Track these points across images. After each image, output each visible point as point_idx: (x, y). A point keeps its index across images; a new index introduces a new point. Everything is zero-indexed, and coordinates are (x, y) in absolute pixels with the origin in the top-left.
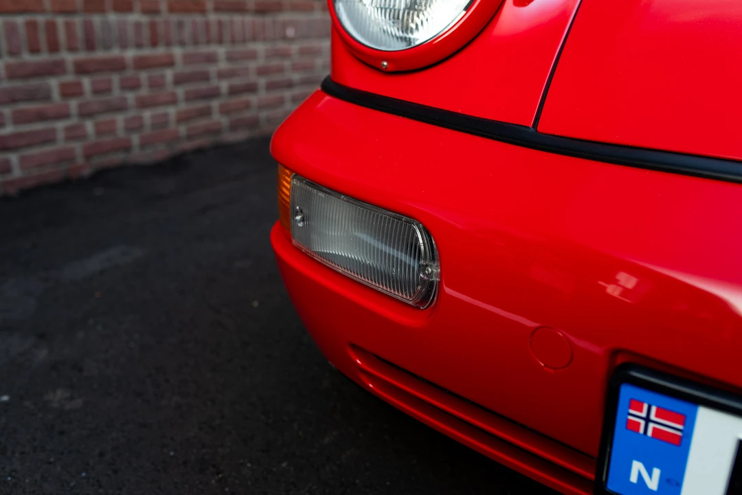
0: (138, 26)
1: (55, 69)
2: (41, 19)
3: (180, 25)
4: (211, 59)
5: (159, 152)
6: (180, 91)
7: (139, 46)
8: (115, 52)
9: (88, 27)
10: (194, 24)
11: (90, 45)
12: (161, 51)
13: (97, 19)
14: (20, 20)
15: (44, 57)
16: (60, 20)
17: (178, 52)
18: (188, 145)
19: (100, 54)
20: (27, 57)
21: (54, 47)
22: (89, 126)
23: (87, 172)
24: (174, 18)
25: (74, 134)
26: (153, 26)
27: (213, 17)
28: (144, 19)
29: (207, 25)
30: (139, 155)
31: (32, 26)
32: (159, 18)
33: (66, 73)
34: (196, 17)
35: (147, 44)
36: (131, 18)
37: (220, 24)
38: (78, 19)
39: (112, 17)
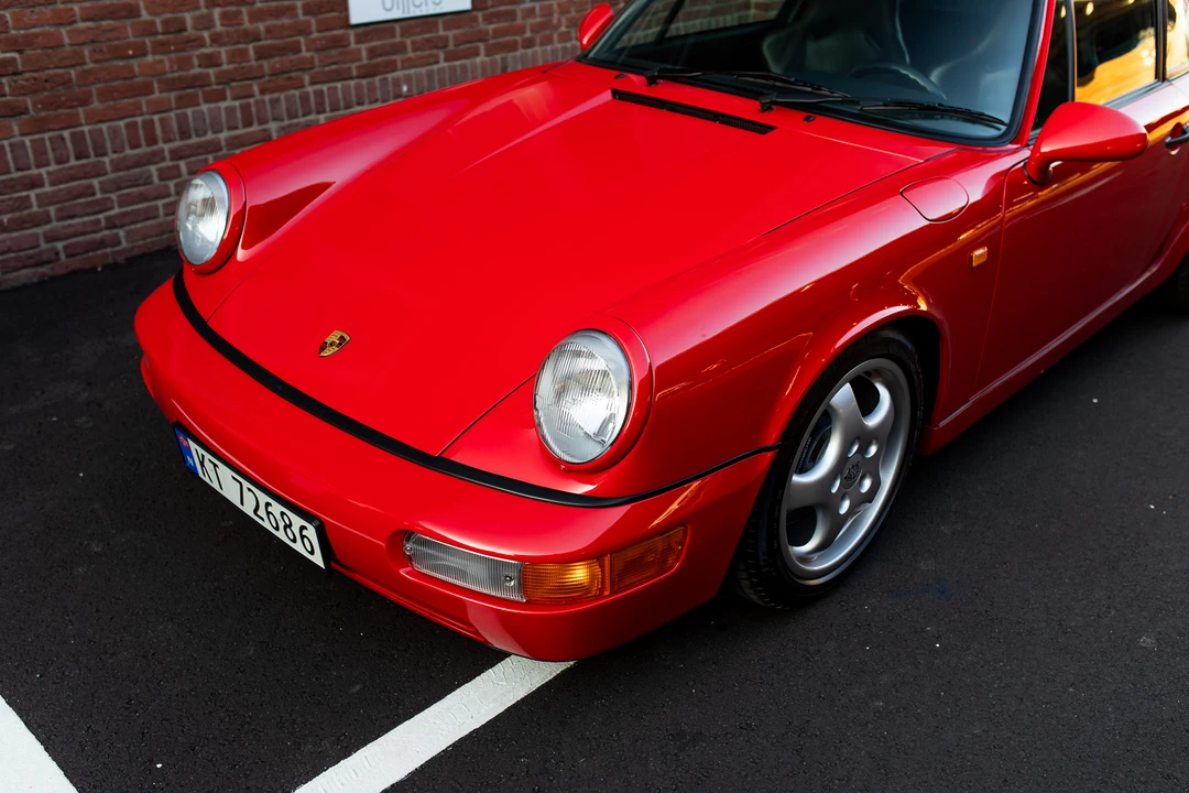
0: (231, 111)
1: (152, 158)
2: (139, 120)
3: (274, 102)
7: (231, 128)
8: (210, 136)
9: (182, 120)
10: (288, 99)
11: (185, 134)
12: (255, 128)
13: (189, 111)
14: (122, 123)
15: (144, 149)
16: (156, 117)
17: (273, 126)
19: (194, 140)
20: (128, 152)
21: (152, 141)
24: (267, 97)
26: (245, 109)
27: (310, 89)
28: (237, 103)
29: (305, 98)
31: (132, 127)
32: (252, 100)
33: (164, 160)
34: (292, 92)
35: (240, 125)
36: (223, 105)
37: (319, 94)
38: (172, 114)
39: (205, 107)
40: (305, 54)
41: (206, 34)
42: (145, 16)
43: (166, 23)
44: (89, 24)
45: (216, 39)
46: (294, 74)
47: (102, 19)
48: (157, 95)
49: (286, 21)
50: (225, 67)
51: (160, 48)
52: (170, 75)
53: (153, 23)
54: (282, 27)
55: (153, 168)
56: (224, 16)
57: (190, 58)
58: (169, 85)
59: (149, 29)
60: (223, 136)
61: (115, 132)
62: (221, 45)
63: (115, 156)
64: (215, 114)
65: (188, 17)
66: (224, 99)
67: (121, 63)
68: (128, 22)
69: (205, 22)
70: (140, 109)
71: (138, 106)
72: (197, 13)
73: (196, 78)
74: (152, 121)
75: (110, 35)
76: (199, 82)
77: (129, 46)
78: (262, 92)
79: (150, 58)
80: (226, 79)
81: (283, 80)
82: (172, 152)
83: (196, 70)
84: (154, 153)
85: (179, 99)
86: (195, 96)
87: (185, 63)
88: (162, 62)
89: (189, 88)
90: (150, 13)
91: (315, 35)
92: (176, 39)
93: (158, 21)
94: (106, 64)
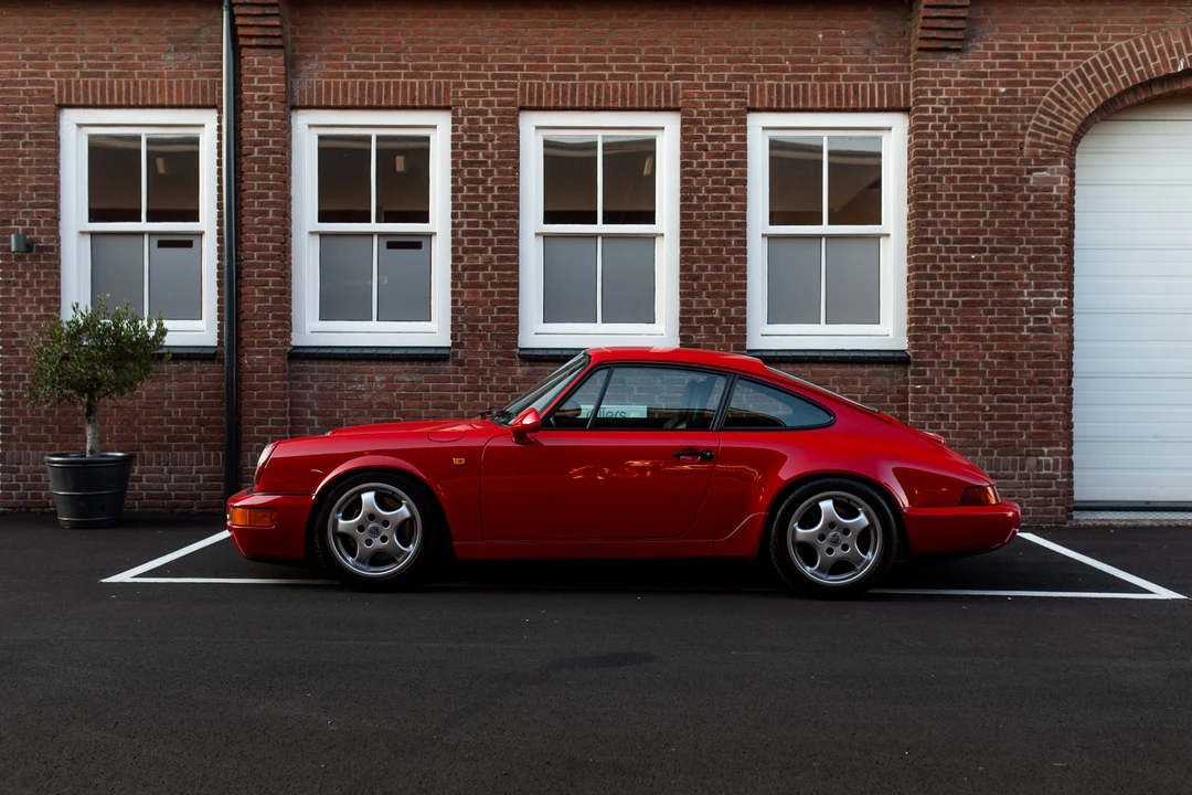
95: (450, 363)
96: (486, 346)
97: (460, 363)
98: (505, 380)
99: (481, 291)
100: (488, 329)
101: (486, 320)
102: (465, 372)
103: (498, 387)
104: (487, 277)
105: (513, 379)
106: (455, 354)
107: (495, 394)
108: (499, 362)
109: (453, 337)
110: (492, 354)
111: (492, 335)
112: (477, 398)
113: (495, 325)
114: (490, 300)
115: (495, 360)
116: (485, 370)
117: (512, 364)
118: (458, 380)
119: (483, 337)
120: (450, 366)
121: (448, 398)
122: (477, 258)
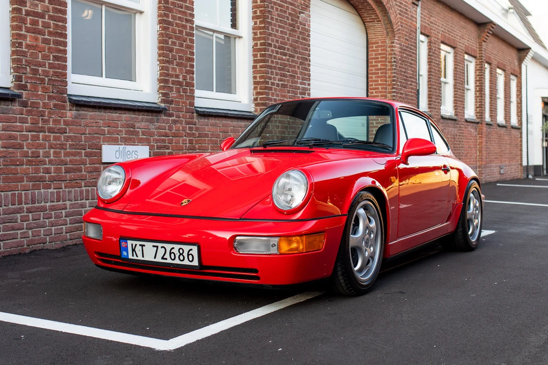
0: (52, 193)
1: (19, 211)
2: (17, 192)
3: (70, 192)
4: (83, 206)
5: (58, 245)
6: (68, 219)
7: (51, 202)
8: (43, 204)
9: (33, 195)
10: (75, 192)
11: (33, 202)
12: (61, 203)
13: (36, 191)
14: (10, 193)
15: (17, 206)
16: (23, 192)
17: (68, 203)
18: (70, 242)
19: (37, 205)
20: (10, 206)
21: (20, 203)
22: (30, 232)
23: (27, 251)
24: (67, 190)
25: (24, 236)
26: (58, 193)
27: (84, 189)
28: (55, 191)
29: (81, 192)
30: (48, 245)
31: (14, 195)
32: (61, 190)
33: (23, 212)
34: (77, 189)
35: (55, 201)
36: (50, 191)
37: (87, 191)
38: (30, 192)
39: (42, 191)
40: (83, 173)
41: (47, 159)
42: (25, 149)
43: (32, 153)
44: (4, 149)
45: (51, 162)
46: (78, 181)
47: (9, 148)
48: (25, 183)
49: (77, 158)
50: (52, 174)
51: (30, 163)
52: (31, 175)
53: (28, 152)
54: (76, 160)
55: (19, 215)
56: (55, 153)
57: (39, 168)
58: (31, 179)
59: (26, 155)
60: (48, 204)
61: (6, 196)
62: (52, 165)
63: (5, 207)
64: (46, 194)
65: (41, 151)
66: (50, 188)
67: (13, 167)
68: (19, 150)
69: (47, 155)
70: (18, 188)
71: (17, 186)
72: (45, 150)
73: (41, 177)
74: (22, 194)
75: (11, 155)
76: (41, 179)
77: (18, 160)
78: (65, 187)
79: (25, 166)
80: (52, 180)
81: (74, 183)
82: (27, 209)
83: (41, 174)
84: (20, 208)
85: (33, 185)
86: (40, 185)
87: (37, 171)
88: (29, 169)
89: (38, 181)
90: (28, 148)
91: (88, 165)
92: (35, 160)
93: (30, 151)
94: (8, 167)
95: (17, 104)
96: (45, 90)
97: (24, 104)
98: (59, 122)
99: (40, 37)
100: (46, 73)
101: (44, 65)
102: (29, 113)
103: (54, 129)
104: (46, 25)
105: (65, 121)
106: (20, 96)
107: (52, 135)
108: (55, 105)
109: (18, 79)
110: (50, 98)
111: (49, 79)
112: (38, 138)
113: (51, 70)
114: (47, 46)
115: (52, 103)
116: (44, 112)
117: (64, 108)
118: (23, 121)
119: (43, 80)
120: (16, 107)
121: (15, 138)
122: (37, 5)
